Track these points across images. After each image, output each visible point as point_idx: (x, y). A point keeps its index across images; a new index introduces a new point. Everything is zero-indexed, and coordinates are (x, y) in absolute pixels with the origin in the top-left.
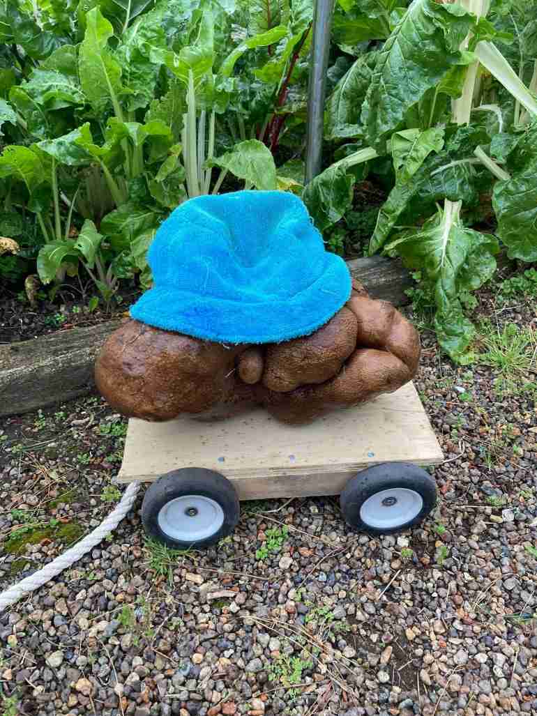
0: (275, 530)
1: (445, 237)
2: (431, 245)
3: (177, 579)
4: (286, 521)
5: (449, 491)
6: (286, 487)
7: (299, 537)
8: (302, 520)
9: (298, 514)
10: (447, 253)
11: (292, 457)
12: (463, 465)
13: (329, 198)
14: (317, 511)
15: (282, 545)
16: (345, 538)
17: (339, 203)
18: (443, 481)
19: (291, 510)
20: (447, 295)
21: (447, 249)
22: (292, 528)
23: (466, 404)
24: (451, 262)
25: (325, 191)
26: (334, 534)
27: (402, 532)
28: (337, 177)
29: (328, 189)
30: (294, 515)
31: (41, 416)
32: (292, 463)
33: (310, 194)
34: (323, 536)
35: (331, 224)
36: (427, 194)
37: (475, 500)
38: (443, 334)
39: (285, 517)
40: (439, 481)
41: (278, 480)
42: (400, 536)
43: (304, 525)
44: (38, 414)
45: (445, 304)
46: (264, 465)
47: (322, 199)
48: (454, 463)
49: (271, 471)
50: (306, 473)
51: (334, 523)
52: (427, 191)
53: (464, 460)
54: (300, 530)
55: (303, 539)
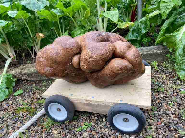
0: (87, 123)
1: (181, 35)
2: (176, 38)
3: (51, 131)
4: (93, 121)
5: (161, 124)
6: (91, 108)
7: (94, 127)
8: (98, 122)
9: (98, 120)
10: (181, 40)
11: (93, 97)
12: (172, 116)
13: (142, 27)
14: (105, 120)
15: (87, 129)
16: (110, 132)
17: (145, 28)
18: (159, 120)
19: (96, 118)
20: (180, 55)
21: (181, 39)
22: (93, 124)
23: (182, 95)
24: (182, 43)
25: (141, 25)
26: (107, 130)
27: (133, 134)
28: (145, 20)
29: (142, 24)
30: (96, 120)
31: (45, 82)
32: (92, 99)
33: (137, 26)
34: (103, 129)
35: (142, 34)
36: (178, 23)
37: (172, 130)
38: (178, 69)
39: (93, 120)
40: (158, 119)
41: (88, 104)
42: (132, 136)
43: (98, 124)
44: (44, 81)
45: (179, 58)
46: (83, 98)
47: (140, 27)
48: (168, 114)
49: (85, 101)
50: (97, 104)
51: (109, 126)
52: (178, 22)
53: (173, 114)
54: (96, 125)
55: (95, 129)
